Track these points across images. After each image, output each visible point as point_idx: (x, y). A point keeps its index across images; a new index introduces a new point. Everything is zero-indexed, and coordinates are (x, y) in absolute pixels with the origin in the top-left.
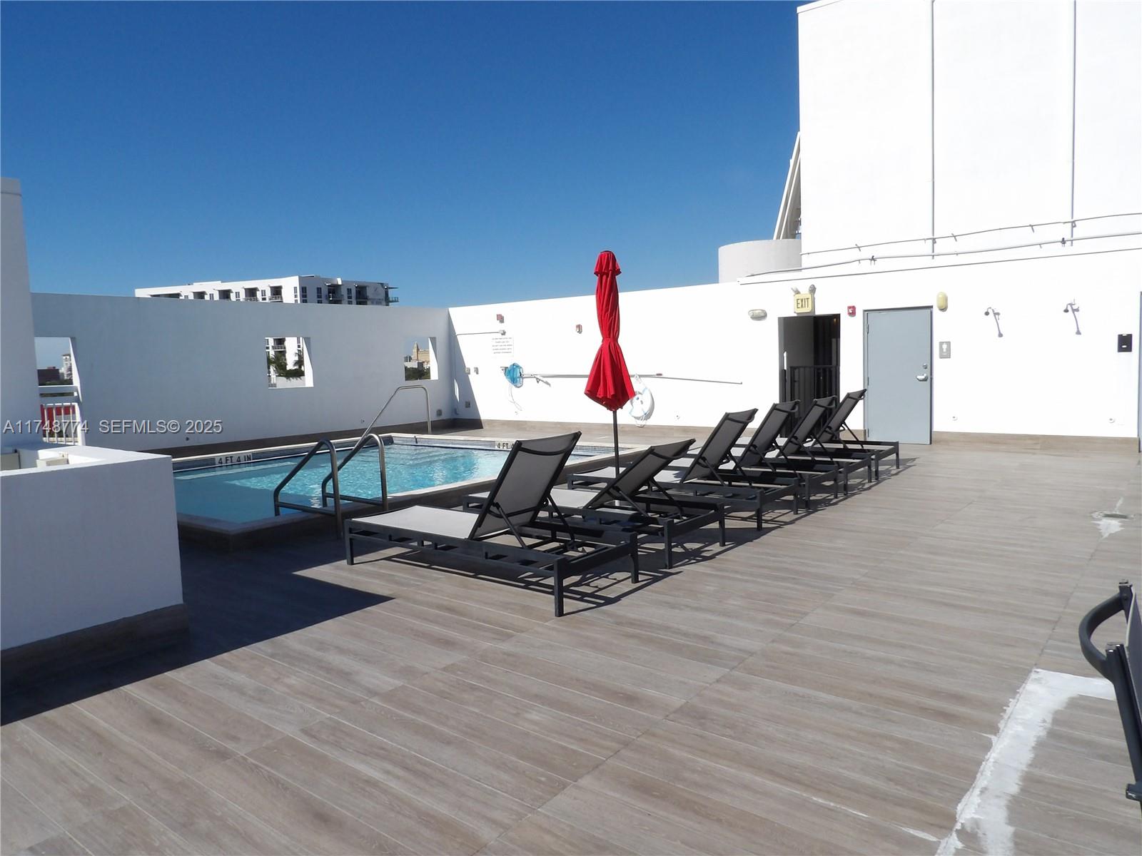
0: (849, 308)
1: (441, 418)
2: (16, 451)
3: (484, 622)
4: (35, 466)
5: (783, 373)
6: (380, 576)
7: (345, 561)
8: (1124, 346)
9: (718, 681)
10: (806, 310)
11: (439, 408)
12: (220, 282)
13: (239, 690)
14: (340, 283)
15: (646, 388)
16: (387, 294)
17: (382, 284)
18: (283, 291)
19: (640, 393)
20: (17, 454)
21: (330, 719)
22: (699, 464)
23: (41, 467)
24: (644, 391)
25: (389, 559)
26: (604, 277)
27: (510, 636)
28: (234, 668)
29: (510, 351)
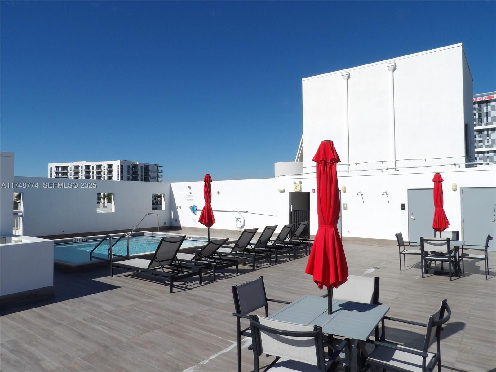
0: (313, 190)
1: (165, 225)
2: (4, 237)
3: (147, 294)
4: (11, 243)
5: (290, 213)
6: (120, 281)
7: (110, 276)
8: (403, 208)
9: (207, 310)
10: (298, 190)
11: (165, 221)
12: (86, 162)
13: (67, 310)
14: (138, 164)
15: (242, 217)
16: (158, 169)
17: (156, 165)
18: (113, 166)
19: (240, 218)
20: (4, 238)
21: (91, 317)
22: (237, 246)
23: (13, 243)
24: (241, 218)
25: (125, 276)
26: (206, 183)
27: (153, 298)
28: (66, 304)
29: (193, 200)
